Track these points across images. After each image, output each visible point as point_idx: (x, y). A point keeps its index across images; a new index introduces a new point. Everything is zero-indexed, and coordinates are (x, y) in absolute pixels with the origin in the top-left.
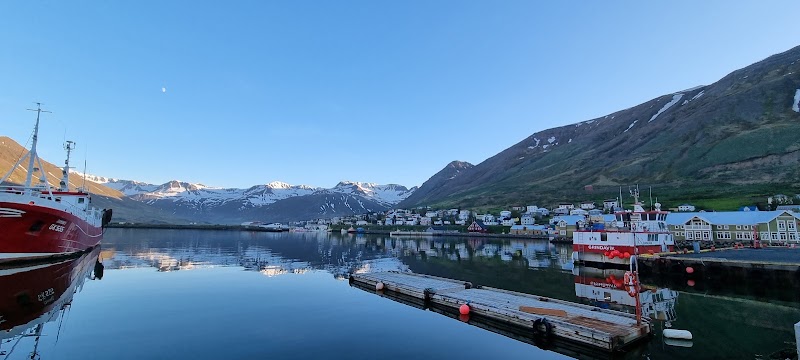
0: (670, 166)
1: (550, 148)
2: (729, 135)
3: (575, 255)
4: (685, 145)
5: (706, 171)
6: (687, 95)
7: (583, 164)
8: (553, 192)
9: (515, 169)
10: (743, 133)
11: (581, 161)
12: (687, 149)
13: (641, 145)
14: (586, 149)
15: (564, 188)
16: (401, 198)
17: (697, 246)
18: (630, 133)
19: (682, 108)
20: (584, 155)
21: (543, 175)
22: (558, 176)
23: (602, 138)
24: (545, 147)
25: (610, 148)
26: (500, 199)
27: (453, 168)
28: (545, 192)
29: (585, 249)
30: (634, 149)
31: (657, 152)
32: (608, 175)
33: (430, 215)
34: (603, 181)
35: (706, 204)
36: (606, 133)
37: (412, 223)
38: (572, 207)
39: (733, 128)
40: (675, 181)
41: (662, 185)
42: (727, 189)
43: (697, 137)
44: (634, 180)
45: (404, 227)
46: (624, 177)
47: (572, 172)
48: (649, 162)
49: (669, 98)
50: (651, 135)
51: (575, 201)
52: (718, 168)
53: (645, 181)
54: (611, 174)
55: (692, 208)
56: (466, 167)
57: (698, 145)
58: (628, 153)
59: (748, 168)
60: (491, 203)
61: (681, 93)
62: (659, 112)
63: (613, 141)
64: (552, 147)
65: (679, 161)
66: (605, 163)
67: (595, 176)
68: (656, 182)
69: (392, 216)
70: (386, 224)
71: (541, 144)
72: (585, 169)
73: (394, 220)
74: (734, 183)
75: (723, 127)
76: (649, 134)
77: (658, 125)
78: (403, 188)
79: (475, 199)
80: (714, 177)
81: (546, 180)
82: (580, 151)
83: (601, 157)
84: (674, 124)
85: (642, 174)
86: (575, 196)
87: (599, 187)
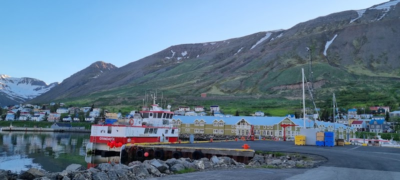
0: (256, 83)
1: (183, 59)
2: (290, 66)
3: (90, 146)
4: (267, 69)
5: (275, 89)
6: (275, 34)
7: (203, 76)
8: (177, 96)
9: (152, 75)
10: (298, 65)
11: (201, 74)
12: (267, 72)
13: (242, 66)
14: (207, 64)
15: (186, 94)
16: (37, 93)
17: (192, 138)
18: (237, 56)
19: (269, 43)
20: (205, 69)
21: (172, 82)
22: (184, 84)
23: (219, 57)
24: (179, 59)
25: (223, 66)
26: (133, 100)
27: (96, 68)
28: (171, 97)
29: (97, 140)
30: (237, 69)
31: (251, 72)
32: (218, 87)
33: (60, 111)
34: (215, 91)
35: (271, 111)
36: (222, 54)
37: (38, 119)
38: (188, 109)
39: (293, 61)
40: (258, 94)
41: (250, 96)
42: (284, 102)
43: (275, 65)
44: (234, 91)
45: (29, 123)
46: (228, 89)
47: (195, 81)
48: (246, 79)
49: (263, 34)
50: (249, 60)
51: (191, 104)
52: (283, 87)
53: (241, 92)
54: (221, 85)
55: (263, 114)
56: (110, 68)
57: (274, 70)
58: (234, 71)
59: (297, 89)
60: (124, 103)
61: (270, 32)
62: (257, 44)
63: (226, 61)
64: (184, 59)
65: (262, 80)
66: (218, 77)
67: (210, 86)
68: (247, 94)
69: (15, 111)
70: (7, 119)
71: (176, 56)
72: (204, 80)
73: (18, 114)
74: (288, 98)
75: (288, 60)
76: (248, 58)
77: (254, 53)
78: (41, 83)
79: (111, 99)
80: (280, 93)
81: (175, 86)
82: (203, 65)
83: (215, 72)
84: (264, 53)
85: (240, 88)
86: (193, 101)
87: (210, 95)
